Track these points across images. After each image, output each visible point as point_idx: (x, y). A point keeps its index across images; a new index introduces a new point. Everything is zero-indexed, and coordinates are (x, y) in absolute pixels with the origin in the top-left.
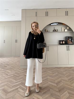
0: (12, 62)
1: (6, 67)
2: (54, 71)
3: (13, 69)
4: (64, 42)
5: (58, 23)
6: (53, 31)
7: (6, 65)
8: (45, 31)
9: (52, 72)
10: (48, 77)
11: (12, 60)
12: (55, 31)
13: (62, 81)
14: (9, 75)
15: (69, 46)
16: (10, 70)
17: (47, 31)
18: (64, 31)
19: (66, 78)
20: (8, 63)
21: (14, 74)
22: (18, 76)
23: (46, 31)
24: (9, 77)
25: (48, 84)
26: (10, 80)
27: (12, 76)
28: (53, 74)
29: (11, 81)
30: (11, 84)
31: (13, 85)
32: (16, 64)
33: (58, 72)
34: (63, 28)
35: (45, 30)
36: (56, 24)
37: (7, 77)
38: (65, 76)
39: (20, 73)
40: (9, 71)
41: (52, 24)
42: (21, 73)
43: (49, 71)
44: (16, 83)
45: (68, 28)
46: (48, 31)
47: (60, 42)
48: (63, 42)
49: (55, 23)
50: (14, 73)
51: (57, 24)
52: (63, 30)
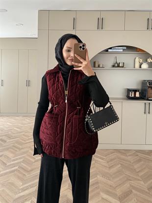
0: (19, 130)
1: (5, 141)
2: (111, 160)
3: (20, 149)
4: (138, 95)
5: (125, 48)
6: (114, 66)
7: (4, 138)
8: (94, 67)
9: (108, 162)
10: (98, 176)
11: (20, 125)
12: (117, 65)
13: (133, 191)
14: (8, 164)
15: (149, 104)
16: (12, 150)
17: (99, 67)
18: (140, 67)
19: (142, 183)
20: (10, 133)
21: (20, 162)
22: (30, 168)
23: (97, 66)
24: (8, 171)
25: (101, 198)
26: (10, 181)
27: (16, 170)
28: (110, 168)
29: (12, 184)
30: (10, 194)
31: (17, 196)
32: (26, 136)
33: (121, 164)
34: (137, 60)
35: (94, 63)
36: (122, 50)
37: (5, 172)
38: (139, 176)
39: (33, 161)
40: (11, 155)
41: (111, 48)
42: (35, 162)
43: (100, 160)
44: (23, 190)
45: (149, 60)
46: (101, 66)
47: (128, 94)
48: (135, 94)
49: (119, 48)
50: (22, 160)
51: (124, 50)
52: (137, 65)
